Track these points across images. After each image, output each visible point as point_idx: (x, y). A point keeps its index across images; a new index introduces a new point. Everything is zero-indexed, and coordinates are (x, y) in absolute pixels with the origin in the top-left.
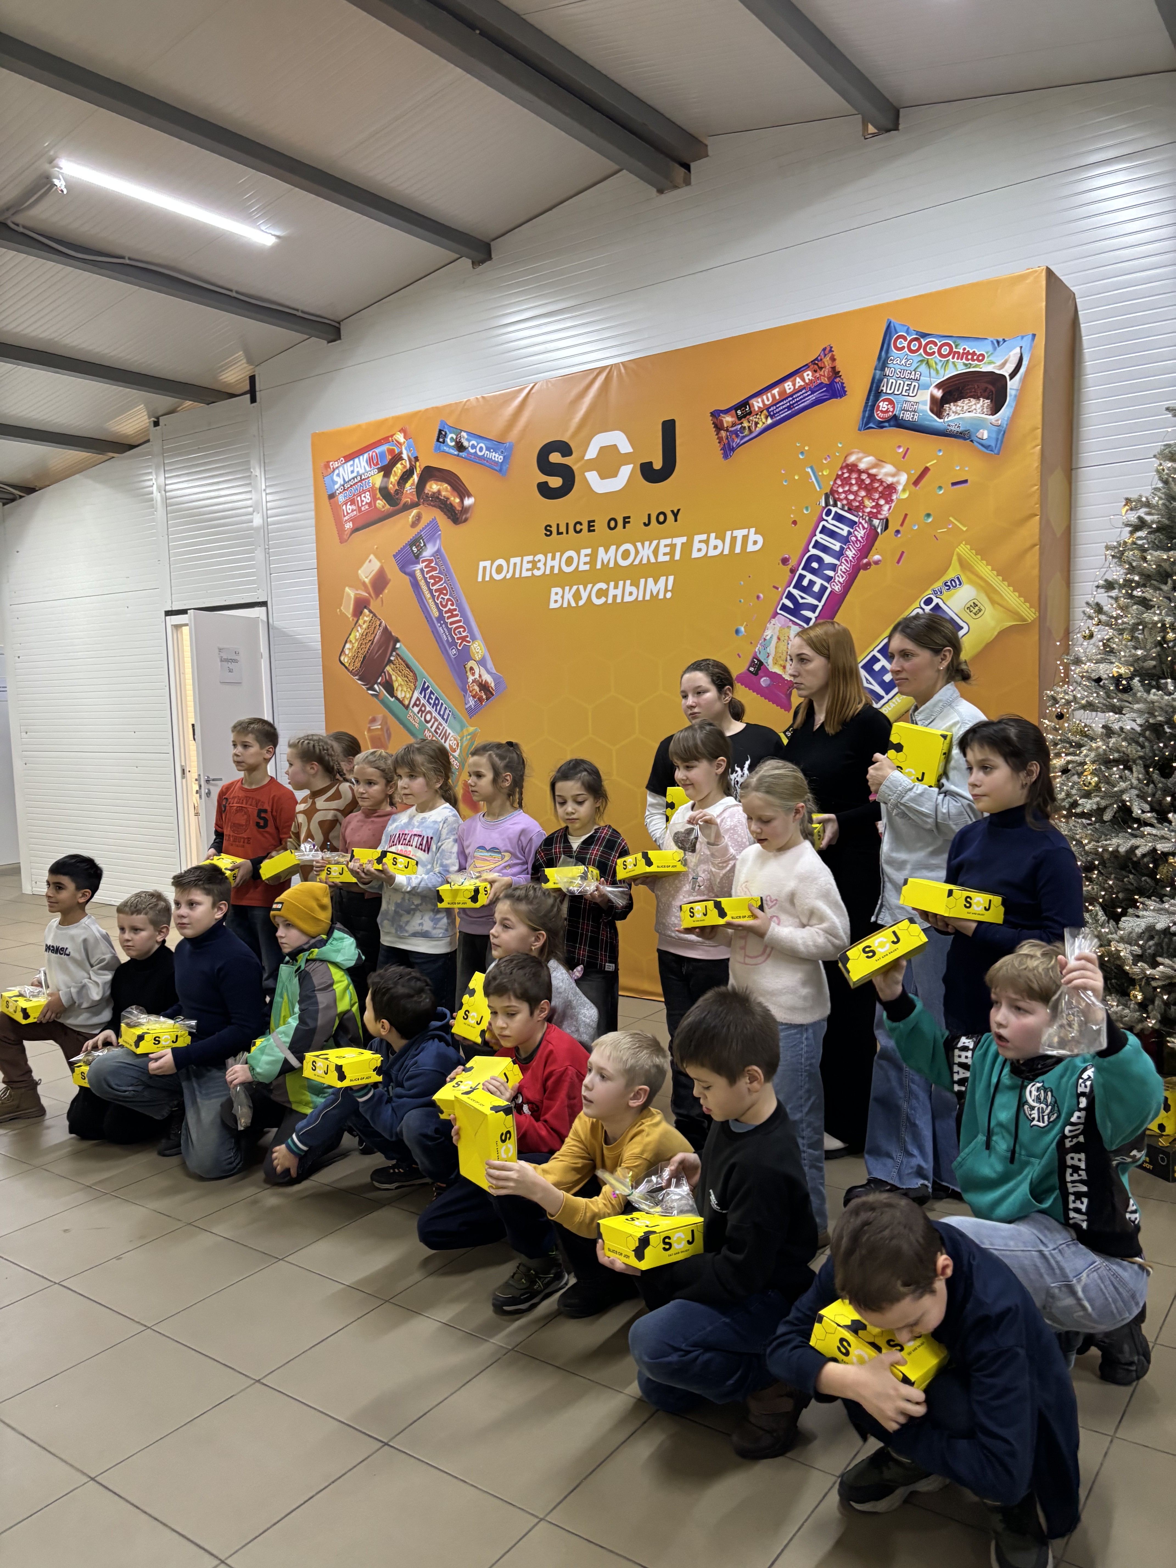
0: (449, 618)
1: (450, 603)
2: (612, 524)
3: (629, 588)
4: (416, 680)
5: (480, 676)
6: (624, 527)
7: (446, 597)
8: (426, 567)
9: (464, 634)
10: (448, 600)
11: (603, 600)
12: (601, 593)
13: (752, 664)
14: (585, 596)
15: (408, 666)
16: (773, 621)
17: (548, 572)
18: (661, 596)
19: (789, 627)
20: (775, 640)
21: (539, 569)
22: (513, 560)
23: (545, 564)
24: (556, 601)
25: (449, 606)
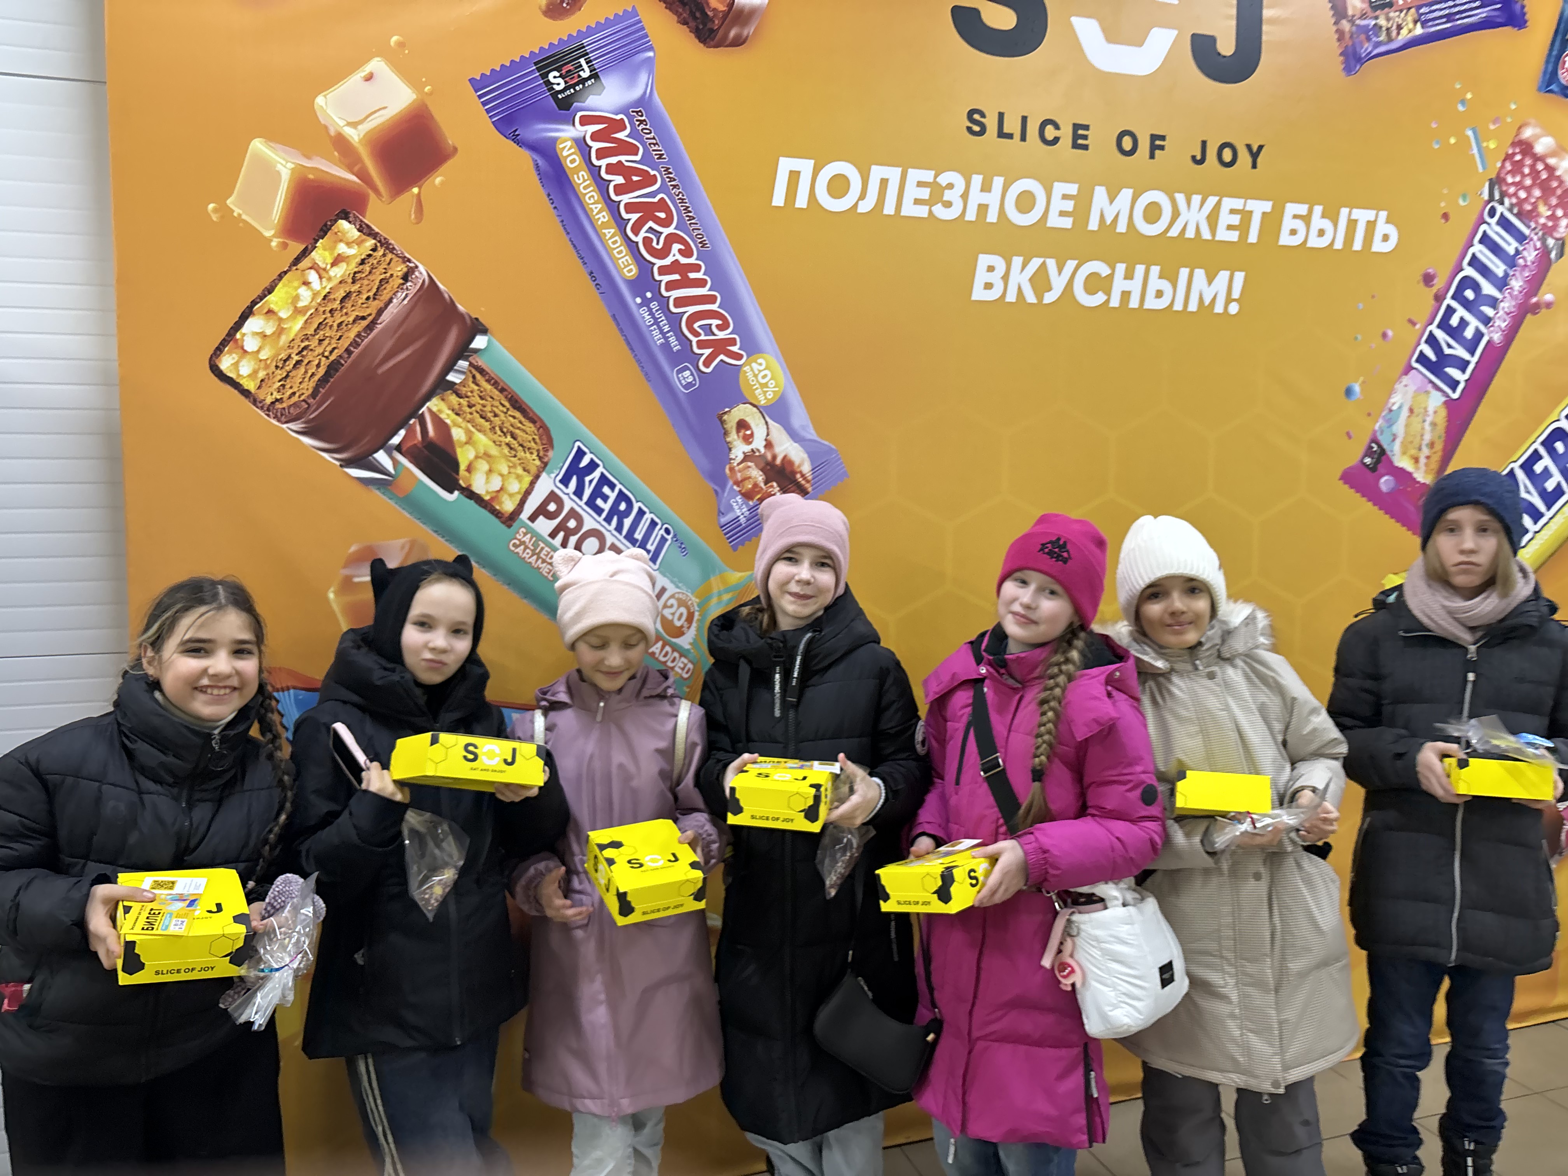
0: (671, 286)
1: (676, 247)
2: (1127, 143)
3: (1155, 283)
4: (548, 443)
5: (769, 445)
6: (1152, 156)
7: (666, 231)
8: (595, 137)
9: (721, 335)
10: (672, 239)
11: (1099, 298)
12: (1094, 283)
13: (1369, 452)
14: (1058, 283)
15: (516, 403)
16: (1405, 380)
17: (971, 216)
18: (1219, 309)
19: (1427, 392)
20: (1405, 413)
21: (948, 205)
22: (877, 172)
23: (965, 196)
24: (988, 286)
25: (675, 254)
